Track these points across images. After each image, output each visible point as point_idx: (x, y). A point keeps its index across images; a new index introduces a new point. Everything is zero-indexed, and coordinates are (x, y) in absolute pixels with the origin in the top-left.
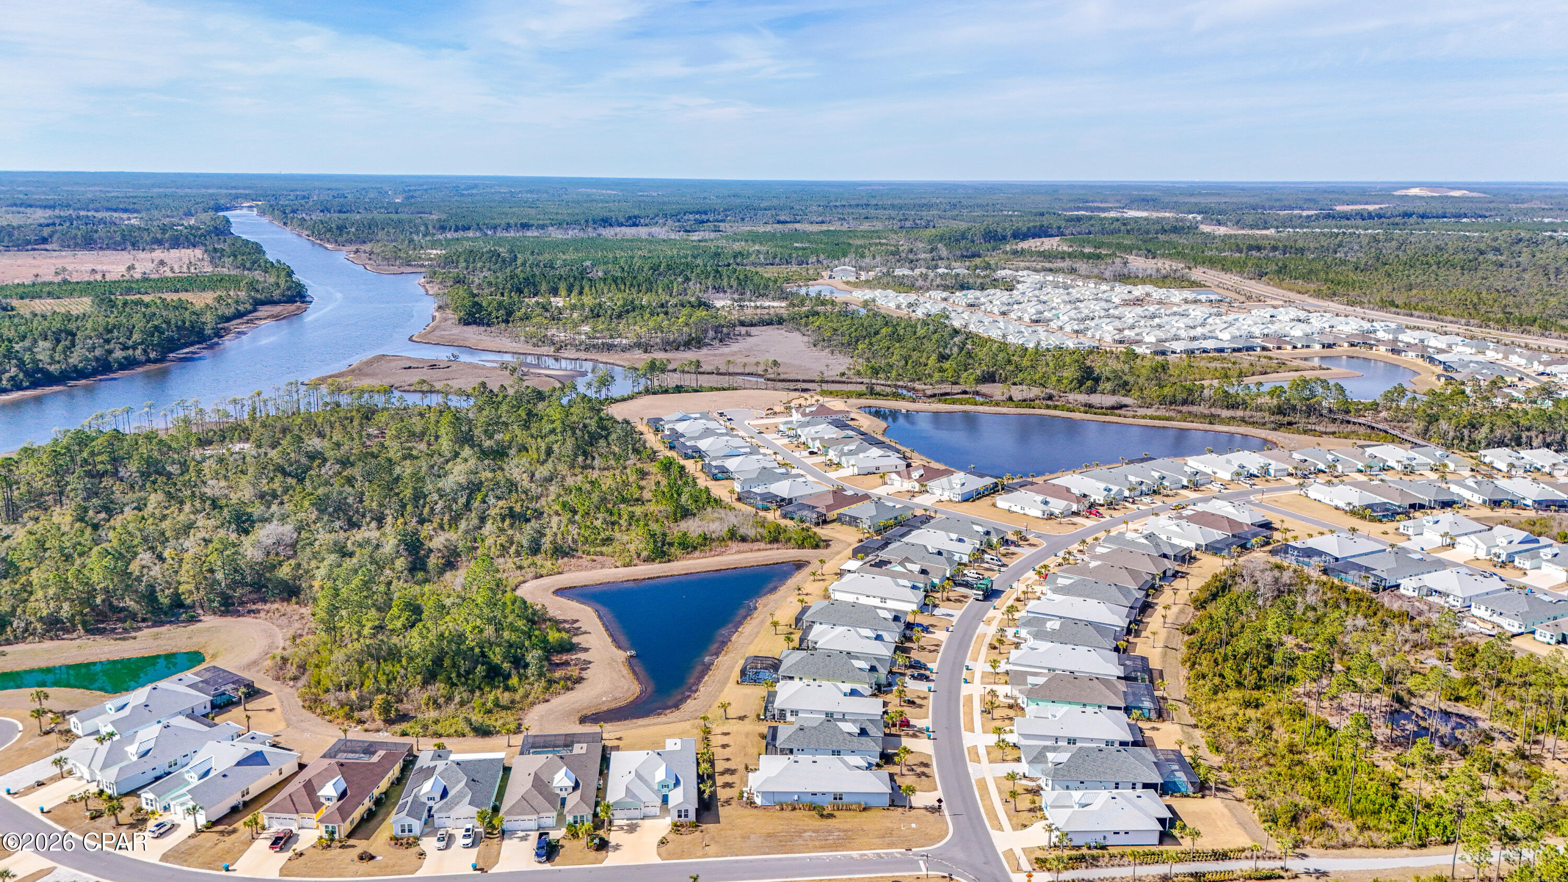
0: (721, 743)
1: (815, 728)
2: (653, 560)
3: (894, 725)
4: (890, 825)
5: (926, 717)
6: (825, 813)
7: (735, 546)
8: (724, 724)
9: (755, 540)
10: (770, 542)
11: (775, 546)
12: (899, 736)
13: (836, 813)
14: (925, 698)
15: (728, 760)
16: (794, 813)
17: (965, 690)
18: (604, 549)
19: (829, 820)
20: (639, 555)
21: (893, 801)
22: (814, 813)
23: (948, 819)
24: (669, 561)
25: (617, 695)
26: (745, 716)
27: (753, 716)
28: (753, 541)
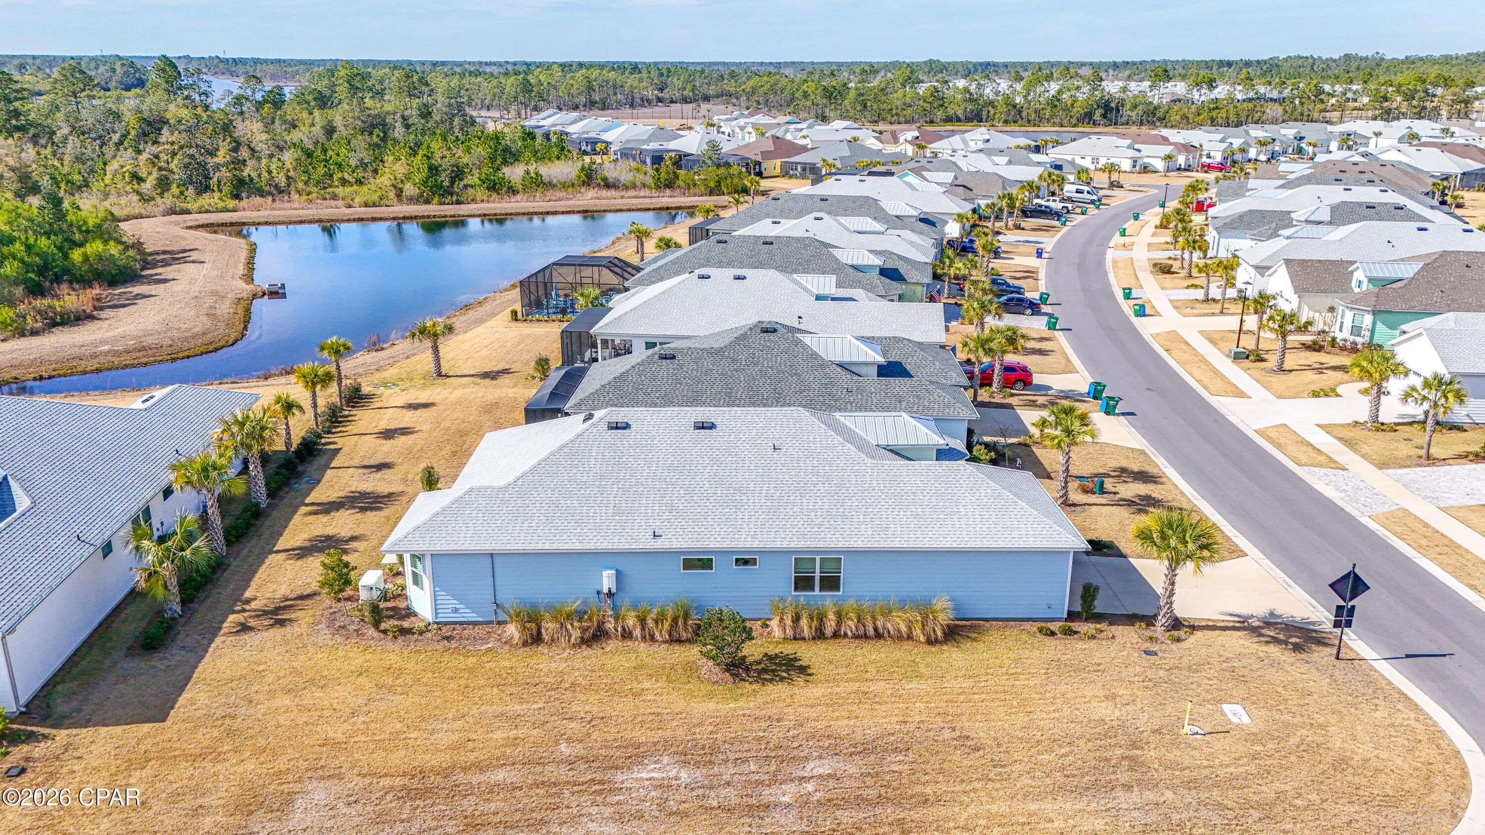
0: (383, 425)
1: (719, 352)
2: (427, 202)
3: (986, 380)
4: (1105, 711)
5: (1069, 369)
6: (752, 651)
7: (592, 193)
8: (424, 387)
9: (634, 187)
10: (658, 187)
11: (668, 192)
12: (1010, 407)
13: (807, 653)
14: (1042, 339)
15: (381, 467)
16: (593, 656)
17: (1146, 327)
18: (340, 191)
19: (777, 691)
20: (399, 194)
21: (1089, 593)
22: (693, 652)
23: (1386, 669)
24: (458, 203)
25: (150, 341)
26: (506, 371)
27: (531, 369)
28: (627, 188)
